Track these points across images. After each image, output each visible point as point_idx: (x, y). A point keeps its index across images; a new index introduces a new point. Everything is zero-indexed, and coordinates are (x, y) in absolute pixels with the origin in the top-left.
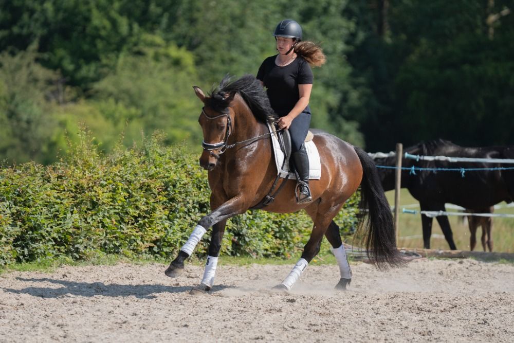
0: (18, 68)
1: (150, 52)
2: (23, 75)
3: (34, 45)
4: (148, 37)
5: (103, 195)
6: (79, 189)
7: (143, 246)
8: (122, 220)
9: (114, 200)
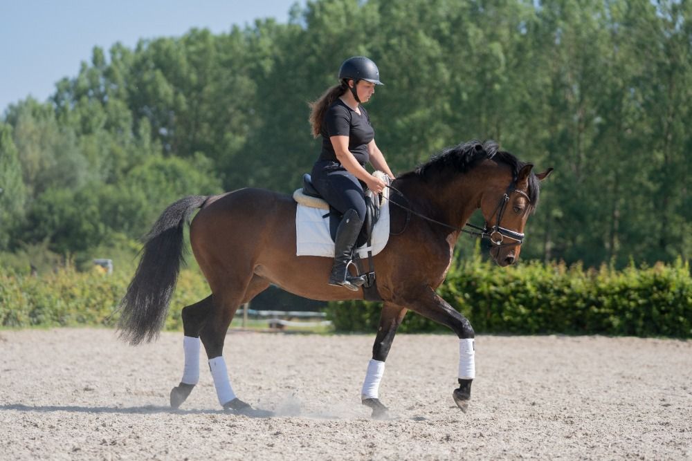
0: (37, 253)
1: (118, 244)
2: (40, 258)
3: (47, 240)
4: (118, 235)
5: (77, 292)
6: (64, 288)
7: (99, 319)
8: (87, 305)
9: (83, 294)
